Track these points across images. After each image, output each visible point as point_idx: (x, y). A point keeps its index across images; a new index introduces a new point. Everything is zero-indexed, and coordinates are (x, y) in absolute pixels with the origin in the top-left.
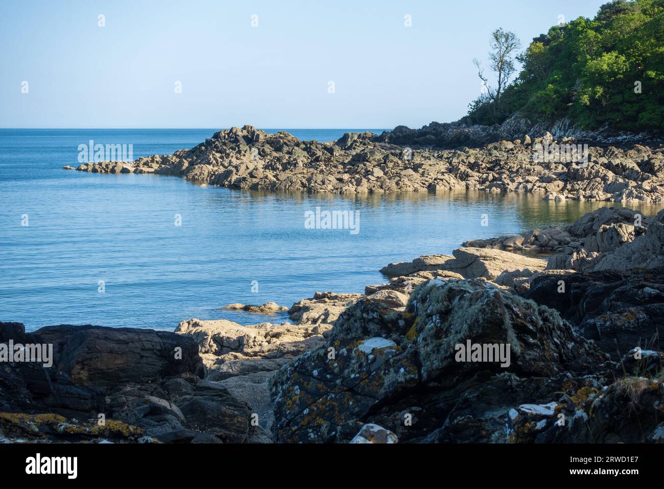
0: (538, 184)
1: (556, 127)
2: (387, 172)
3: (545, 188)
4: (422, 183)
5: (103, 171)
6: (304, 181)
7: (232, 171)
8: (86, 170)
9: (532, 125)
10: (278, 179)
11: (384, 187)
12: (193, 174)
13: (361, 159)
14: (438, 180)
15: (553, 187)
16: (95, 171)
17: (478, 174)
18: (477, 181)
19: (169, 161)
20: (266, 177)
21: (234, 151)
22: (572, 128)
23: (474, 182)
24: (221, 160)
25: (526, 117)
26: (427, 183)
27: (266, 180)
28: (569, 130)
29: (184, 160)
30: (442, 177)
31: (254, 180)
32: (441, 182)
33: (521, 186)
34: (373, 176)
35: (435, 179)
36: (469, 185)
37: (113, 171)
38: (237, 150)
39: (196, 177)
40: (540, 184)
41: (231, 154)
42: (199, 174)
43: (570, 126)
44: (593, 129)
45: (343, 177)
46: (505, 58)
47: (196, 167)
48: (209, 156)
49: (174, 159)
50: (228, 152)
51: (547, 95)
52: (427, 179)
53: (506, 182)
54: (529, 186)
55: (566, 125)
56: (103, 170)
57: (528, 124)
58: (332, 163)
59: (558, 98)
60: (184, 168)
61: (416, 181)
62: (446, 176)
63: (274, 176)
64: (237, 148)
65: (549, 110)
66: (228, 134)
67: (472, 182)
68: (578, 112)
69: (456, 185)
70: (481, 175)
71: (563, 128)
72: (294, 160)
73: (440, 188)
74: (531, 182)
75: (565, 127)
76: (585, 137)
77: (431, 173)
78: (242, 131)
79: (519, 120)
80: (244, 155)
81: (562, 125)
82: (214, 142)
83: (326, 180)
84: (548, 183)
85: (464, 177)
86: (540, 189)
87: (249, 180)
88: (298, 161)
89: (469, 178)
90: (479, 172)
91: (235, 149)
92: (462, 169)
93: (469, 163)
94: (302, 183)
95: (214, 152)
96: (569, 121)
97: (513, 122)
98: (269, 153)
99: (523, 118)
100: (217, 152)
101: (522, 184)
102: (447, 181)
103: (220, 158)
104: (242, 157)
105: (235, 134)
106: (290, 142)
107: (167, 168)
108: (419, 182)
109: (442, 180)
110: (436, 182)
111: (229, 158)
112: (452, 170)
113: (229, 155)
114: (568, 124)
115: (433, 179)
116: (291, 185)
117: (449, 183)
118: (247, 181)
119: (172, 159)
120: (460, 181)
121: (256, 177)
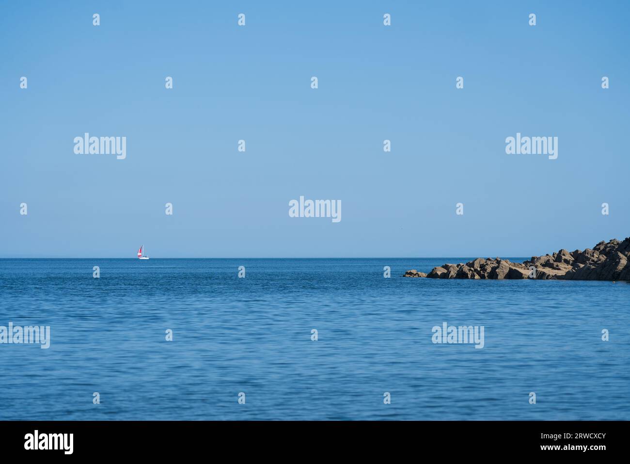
5: (477, 277)
8: (445, 276)
16: (461, 275)
19: (588, 259)
37: (493, 275)
49: (596, 255)
56: (475, 273)
107: (589, 268)
119: (593, 256)
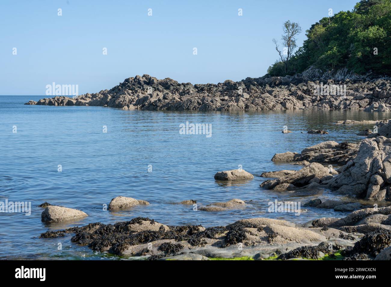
0: (353, 101)
1: (338, 73)
2: (251, 95)
3: (358, 103)
4: (276, 102)
6: (199, 101)
7: (148, 97)
8: (44, 103)
9: (323, 73)
10: (181, 100)
11: (254, 103)
12: (119, 101)
13: (232, 88)
14: (287, 100)
15: (364, 102)
16: (50, 102)
17: (309, 97)
18: (310, 101)
19: (97, 97)
20: (174, 99)
21: (140, 89)
22: (349, 74)
23: (308, 101)
24: (132, 94)
25: (318, 68)
26: (279, 102)
27: (174, 100)
28: (347, 75)
29: (108, 95)
30: (289, 98)
31: (166, 101)
32: (289, 101)
33: (342, 102)
34: (244, 98)
35: (285, 99)
36: (305, 103)
37: (62, 103)
38: (142, 88)
39: (121, 103)
40: (355, 101)
41: (139, 91)
42: (123, 101)
43: (348, 72)
44: (363, 74)
45: (225, 98)
46: (292, 39)
47: (121, 96)
48: (125, 92)
49: (100, 95)
50: (136, 89)
51: (333, 53)
52: (279, 99)
53: (332, 100)
54: (348, 102)
55: (345, 72)
56: (56, 102)
57: (320, 72)
58: (212, 91)
59: (340, 55)
60: (108, 100)
61: (272, 101)
62: (291, 97)
63: (179, 98)
64: (142, 87)
65: (335, 63)
66: (134, 80)
67: (307, 101)
68: (353, 63)
69: (297, 103)
70: (311, 97)
71: (343, 74)
72: (187, 90)
73: (288, 105)
74: (349, 100)
75: (344, 73)
76: (359, 79)
77: (280, 96)
78: (143, 78)
79: (314, 70)
80: (146, 92)
81: (342, 72)
82: (127, 84)
83: (214, 100)
84: (360, 100)
85: (301, 98)
86: (356, 104)
87: (163, 101)
88: (190, 90)
89: (304, 99)
90: (310, 96)
91: (140, 88)
92: (299, 93)
93: (303, 90)
94: (198, 102)
95: (127, 90)
96: (347, 69)
97: (311, 71)
98: (162, 90)
99: (317, 68)
100: (129, 90)
101: (343, 102)
102: (292, 100)
103: (132, 93)
104: (145, 93)
105: (139, 80)
106: (174, 83)
107: (97, 100)
108: (274, 101)
109: (289, 100)
110: (285, 101)
111: (137, 93)
112: (292, 94)
113: (137, 91)
114: (346, 71)
115: (283, 99)
116: (191, 104)
117: (293, 102)
118: (161, 101)
119: (99, 95)
120: (299, 101)
121: (167, 99)
